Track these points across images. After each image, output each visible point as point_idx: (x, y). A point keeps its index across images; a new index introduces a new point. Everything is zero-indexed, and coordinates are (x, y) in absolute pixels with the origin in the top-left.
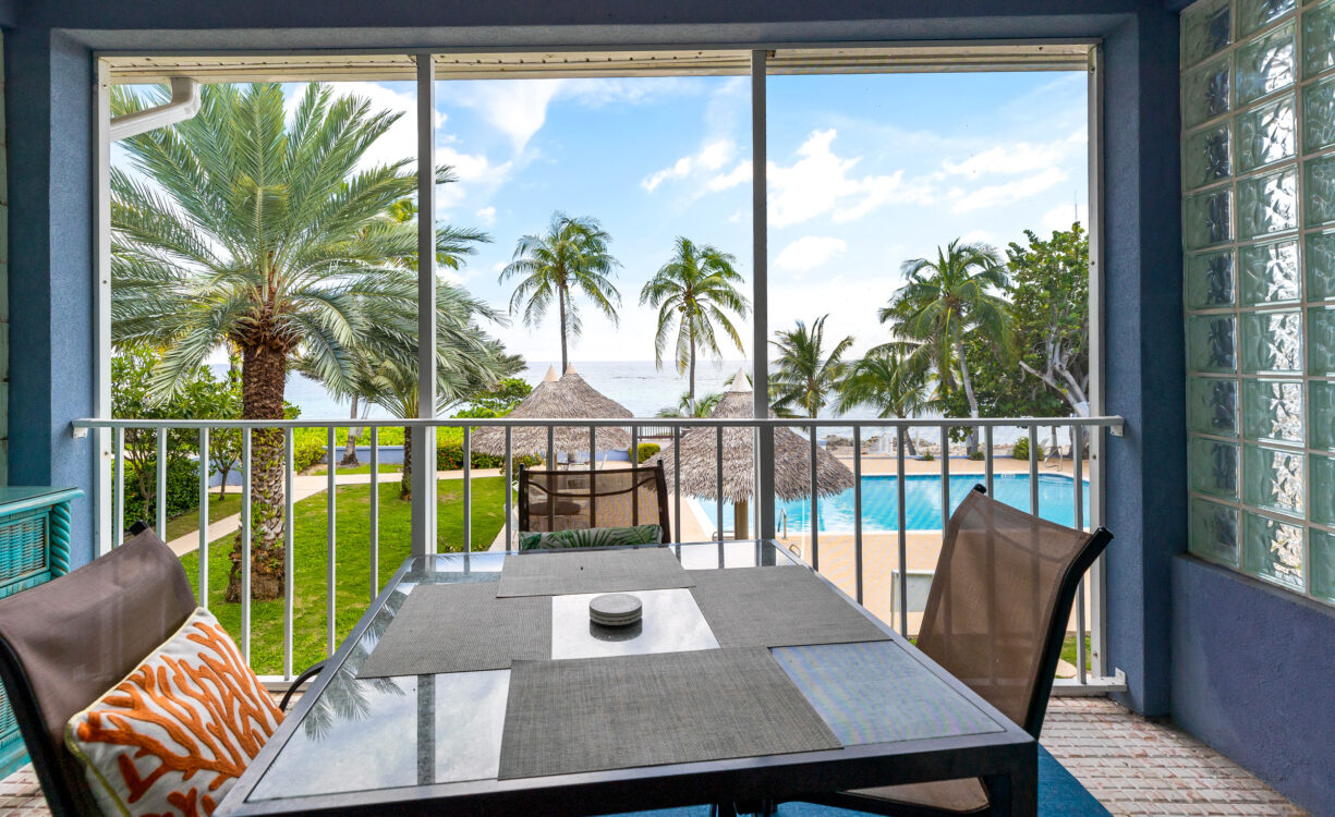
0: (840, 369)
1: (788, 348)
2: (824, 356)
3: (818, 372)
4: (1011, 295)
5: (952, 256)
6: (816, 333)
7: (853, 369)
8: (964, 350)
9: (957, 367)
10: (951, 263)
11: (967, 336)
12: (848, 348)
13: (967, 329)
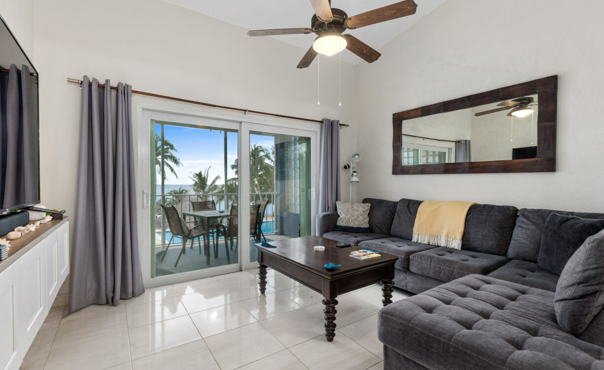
0: (216, 187)
1: (195, 179)
2: (209, 183)
3: (207, 189)
4: (273, 163)
5: (255, 148)
6: (206, 173)
7: (221, 187)
8: (259, 181)
9: (257, 187)
10: (255, 150)
11: (260, 176)
12: (219, 179)
13: (260, 173)
